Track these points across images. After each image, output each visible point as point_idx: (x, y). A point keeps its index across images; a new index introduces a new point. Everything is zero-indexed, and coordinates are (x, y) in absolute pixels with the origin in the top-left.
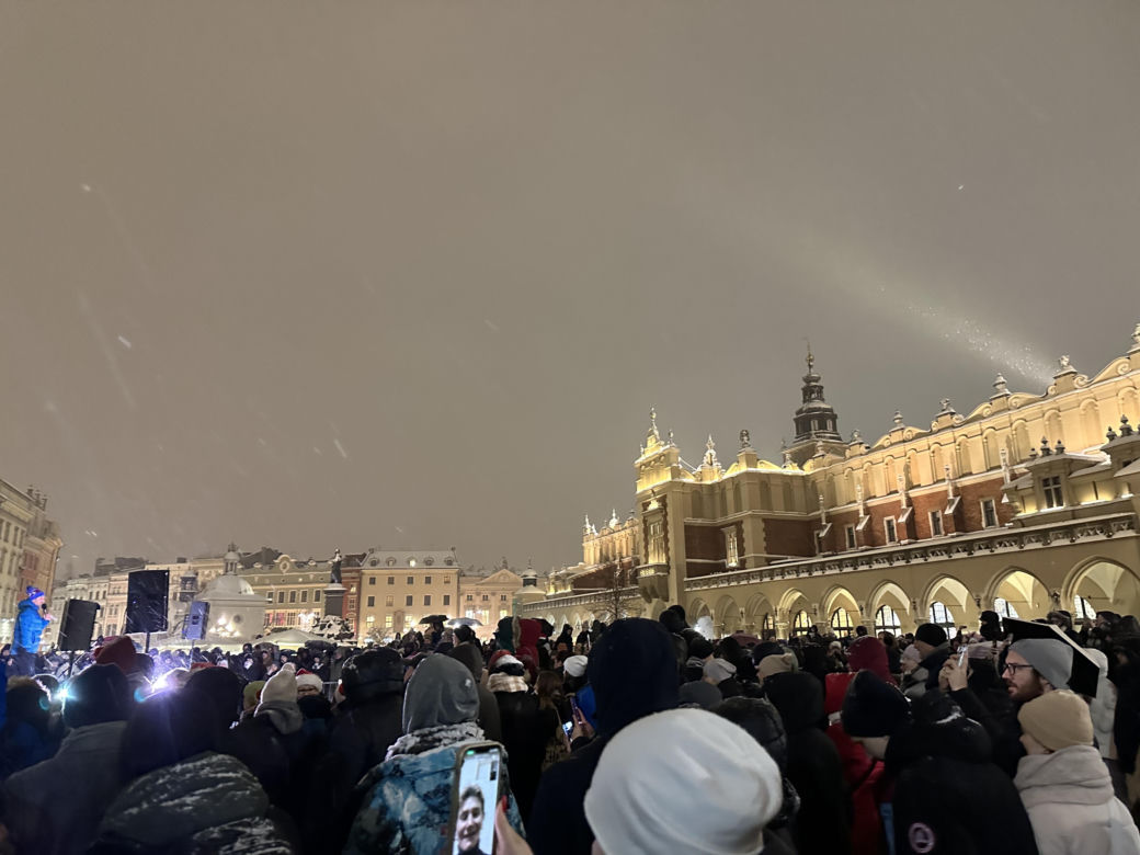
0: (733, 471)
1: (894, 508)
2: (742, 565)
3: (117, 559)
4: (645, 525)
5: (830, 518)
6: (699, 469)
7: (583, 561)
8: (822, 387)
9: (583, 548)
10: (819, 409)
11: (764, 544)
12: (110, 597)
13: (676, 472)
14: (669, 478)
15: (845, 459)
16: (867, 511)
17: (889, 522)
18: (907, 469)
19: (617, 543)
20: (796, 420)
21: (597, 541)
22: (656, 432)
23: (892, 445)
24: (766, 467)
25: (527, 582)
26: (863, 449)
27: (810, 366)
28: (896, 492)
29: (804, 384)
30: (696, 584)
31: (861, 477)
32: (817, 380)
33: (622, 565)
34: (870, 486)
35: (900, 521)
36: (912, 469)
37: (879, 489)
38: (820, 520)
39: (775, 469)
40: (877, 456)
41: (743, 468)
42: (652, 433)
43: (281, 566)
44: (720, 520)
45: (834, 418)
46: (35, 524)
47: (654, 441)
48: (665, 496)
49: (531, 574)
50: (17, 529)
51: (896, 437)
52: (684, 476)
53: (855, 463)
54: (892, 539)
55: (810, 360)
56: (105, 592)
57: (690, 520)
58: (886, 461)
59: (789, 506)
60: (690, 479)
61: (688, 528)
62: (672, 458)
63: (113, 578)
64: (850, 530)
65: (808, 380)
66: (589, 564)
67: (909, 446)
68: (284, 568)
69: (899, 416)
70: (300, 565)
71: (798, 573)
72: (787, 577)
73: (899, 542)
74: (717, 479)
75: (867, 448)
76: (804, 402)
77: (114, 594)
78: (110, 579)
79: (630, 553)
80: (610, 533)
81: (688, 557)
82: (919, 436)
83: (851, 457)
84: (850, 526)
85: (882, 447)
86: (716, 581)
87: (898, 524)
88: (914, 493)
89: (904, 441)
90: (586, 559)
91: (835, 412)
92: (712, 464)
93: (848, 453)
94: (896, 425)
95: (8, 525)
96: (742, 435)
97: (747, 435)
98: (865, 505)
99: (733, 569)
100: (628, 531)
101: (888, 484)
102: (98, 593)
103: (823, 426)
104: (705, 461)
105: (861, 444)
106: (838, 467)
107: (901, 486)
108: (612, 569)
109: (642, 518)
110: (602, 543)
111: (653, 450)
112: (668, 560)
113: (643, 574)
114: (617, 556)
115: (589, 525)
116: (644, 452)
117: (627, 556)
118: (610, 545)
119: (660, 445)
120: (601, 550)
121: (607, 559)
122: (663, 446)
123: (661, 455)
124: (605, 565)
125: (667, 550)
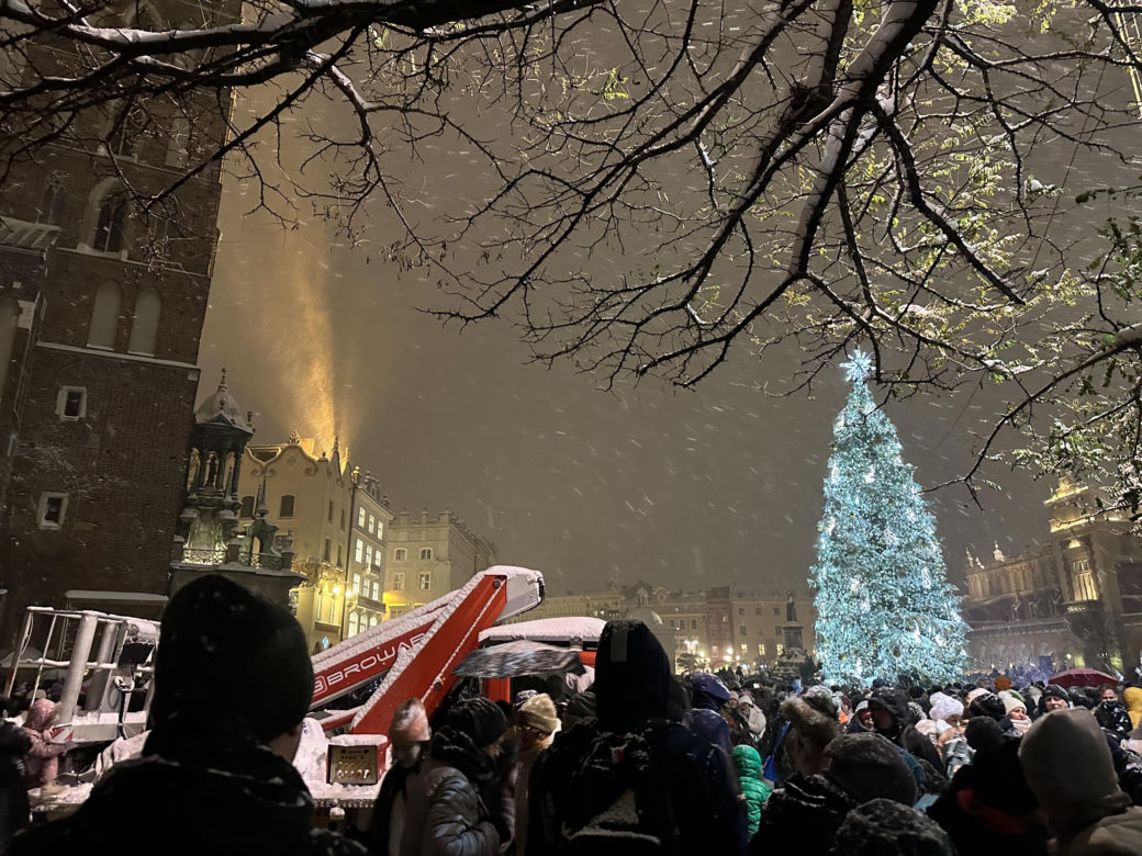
4: (1066, 564)
7: (968, 594)
9: (967, 581)
14: (1092, 519)
19: (1011, 576)
21: (985, 573)
33: (1021, 597)
43: (659, 597)
47: (1067, 482)
48: (1090, 536)
57: (1120, 557)
60: (1115, 520)
61: (1120, 566)
66: (979, 596)
68: (662, 598)
70: (675, 596)
79: (1031, 586)
80: (1001, 566)
81: (1122, 594)
90: (972, 591)
100: (1024, 564)
108: (1007, 602)
109: (1061, 556)
110: (990, 577)
111: (1066, 491)
112: (1100, 596)
113: (1071, 609)
114: (1014, 589)
115: (971, 559)
116: (1055, 493)
117: (1026, 589)
118: (1003, 579)
119: (1075, 486)
120: (990, 583)
121: (1001, 592)
122: (1080, 487)
123: (1077, 496)
124: (999, 598)
125: (1098, 587)
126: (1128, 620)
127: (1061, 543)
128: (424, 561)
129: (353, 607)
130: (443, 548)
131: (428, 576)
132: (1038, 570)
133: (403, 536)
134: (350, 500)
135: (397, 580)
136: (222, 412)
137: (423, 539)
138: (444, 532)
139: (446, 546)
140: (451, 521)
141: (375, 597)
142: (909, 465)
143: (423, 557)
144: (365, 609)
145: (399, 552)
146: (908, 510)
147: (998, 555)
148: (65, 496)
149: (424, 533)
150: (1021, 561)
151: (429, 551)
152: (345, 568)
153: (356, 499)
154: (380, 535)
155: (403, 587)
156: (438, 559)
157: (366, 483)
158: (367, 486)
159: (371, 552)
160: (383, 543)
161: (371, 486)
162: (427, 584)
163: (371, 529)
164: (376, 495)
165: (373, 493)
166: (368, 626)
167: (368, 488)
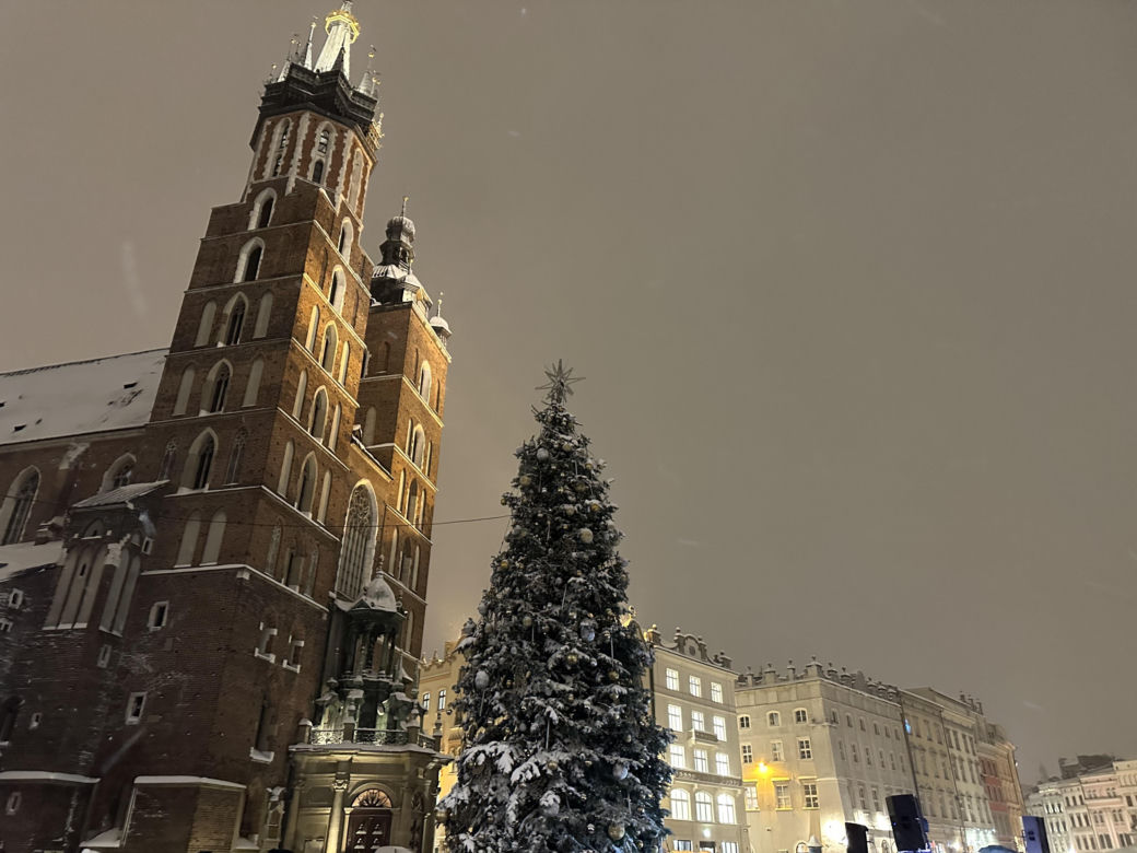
3: (1081, 758)
12: (1087, 802)
46: (979, 728)
50: (964, 736)
56: (1080, 797)
63: (1084, 779)
77: (1091, 798)
78: (1081, 782)
95: (955, 733)
102: (1074, 798)
128: (801, 724)
130: (817, 708)
131: (807, 742)
133: (772, 696)
135: (775, 749)
136: (364, 598)
137: (794, 697)
138: (815, 688)
139: (821, 705)
140: (822, 673)
141: (723, 770)
143: (799, 720)
145: (771, 715)
148: (144, 694)
149: (793, 691)
151: (803, 712)
154: (718, 697)
155: (782, 757)
156: (814, 721)
157: (676, 641)
158: (675, 645)
159: (702, 719)
160: (727, 708)
161: (684, 644)
162: (808, 752)
163: (696, 691)
164: (698, 653)
165: (692, 652)
166: (715, 805)
167: (679, 646)
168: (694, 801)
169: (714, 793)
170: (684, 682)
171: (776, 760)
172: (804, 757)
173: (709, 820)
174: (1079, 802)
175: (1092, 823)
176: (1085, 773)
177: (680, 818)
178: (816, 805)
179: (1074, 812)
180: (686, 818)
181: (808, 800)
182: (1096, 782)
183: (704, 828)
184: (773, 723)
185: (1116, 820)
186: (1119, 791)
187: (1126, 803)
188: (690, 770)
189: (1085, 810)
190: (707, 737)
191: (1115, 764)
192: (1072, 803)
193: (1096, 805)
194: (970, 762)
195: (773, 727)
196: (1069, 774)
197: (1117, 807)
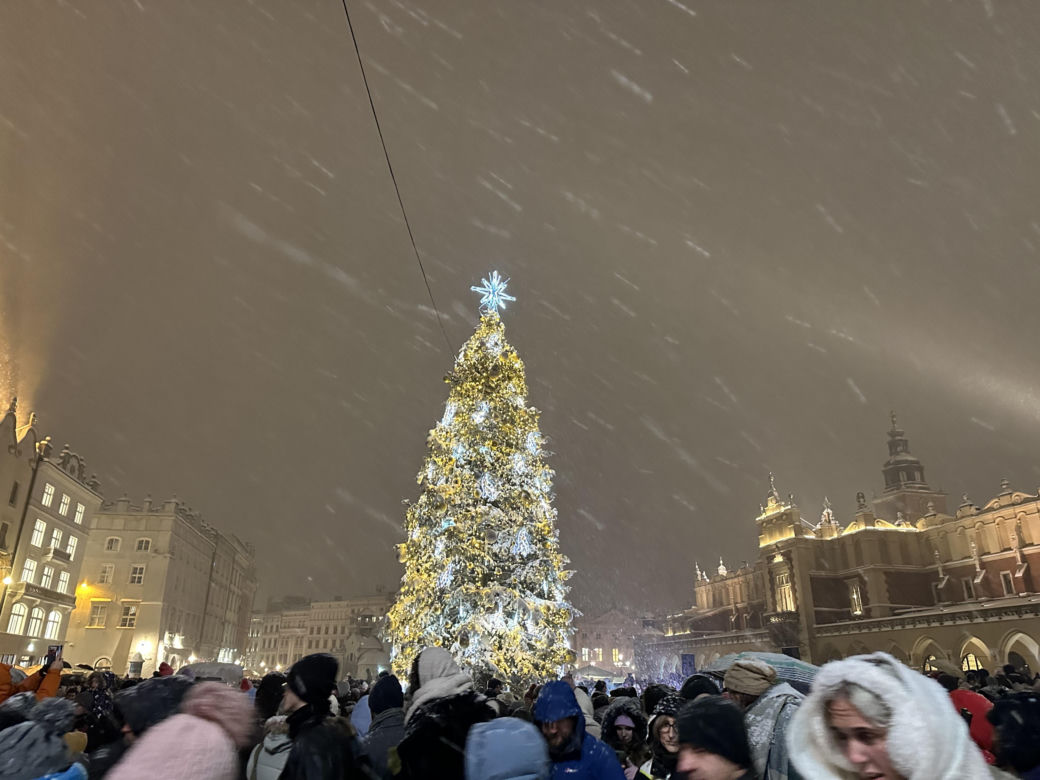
0: (851, 530)
1: (1010, 563)
2: (867, 613)
3: (287, 598)
4: (771, 576)
5: (947, 571)
6: (818, 527)
7: (695, 605)
8: (906, 441)
9: (695, 593)
10: (906, 461)
11: (887, 595)
12: (281, 630)
13: (799, 530)
14: (793, 535)
15: (957, 519)
16: (983, 565)
17: (1005, 576)
18: (1019, 529)
19: (731, 588)
20: (884, 471)
21: (709, 587)
22: (776, 494)
23: (1001, 507)
24: (883, 526)
25: (646, 623)
26: (973, 510)
27: (894, 422)
28: (1010, 549)
29: (889, 438)
30: (827, 630)
31: (974, 535)
32: (901, 434)
33: (737, 609)
34: (983, 542)
35: (1017, 575)
36: (1024, 531)
37: (993, 546)
38: (937, 572)
39: (891, 527)
40: (989, 516)
41: (862, 527)
42: (771, 494)
44: (842, 573)
45: (921, 469)
47: (774, 502)
48: (790, 551)
49: (649, 616)
51: (1005, 501)
52: (806, 533)
53: (967, 522)
54: (1010, 591)
55: (893, 417)
57: (814, 572)
58: (997, 521)
59: (907, 560)
60: (812, 536)
61: (813, 579)
62: (794, 518)
63: (286, 613)
64: (967, 583)
65: (893, 434)
66: (703, 608)
67: (1018, 509)
69: (1006, 482)
71: (929, 623)
72: (918, 626)
73: (1018, 594)
74: (835, 536)
75: (977, 509)
76: (891, 454)
77: (285, 627)
78: (282, 616)
79: (745, 599)
80: (723, 580)
81: (815, 606)
82: (1026, 501)
83: (963, 517)
84: (966, 579)
85: (991, 509)
86: (847, 627)
87: (1015, 579)
88: (1028, 551)
89: (1013, 505)
90: (699, 603)
91: (922, 464)
92: (829, 522)
93: (959, 514)
94: (1003, 490)
96: (858, 497)
97: (863, 497)
98: (980, 560)
99: (859, 617)
100: (741, 579)
101: (1001, 541)
102: (272, 627)
103: (911, 478)
104: (823, 519)
105: (971, 505)
106: (950, 525)
107: (1014, 544)
108: (728, 613)
109: (767, 570)
110: (714, 589)
111: (773, 510)
112: (797, 608)
113: (773, 620)
114: (732, 601)
115: (699, 572)
116: (764, 511)
117: (742, 602)
118: (723, 590)
119: (781, 505)
120: (714, 596)
121: (722, 604)
122: (784, 506)
123: (783, 514)
124: (720, 609)
125: (795, 599)
126: (819, 630)
127: (768, 558)
128: (140, 553)
129: (18, 597)
130: (164, 540)
131: (142, 569)
132: (752, 583)
133: (119, 523)
134: (31, 473)
135: (105, 572)
137: (142, 528)
138: (168, 522)
139: (168, 537)
140: (179, 510)
141: (62, 589)
142: (533, 408)
143: (140, 548)
144: (39, 600)
145: (111, 541)
146: (517, 456)
147: (722, 570)
149: (144, 522)
150: (738, 576)
151: (147, 542)
152: (11, 551)
153: (39, 473)
154: (78, 519)
155: (110, 580)
156: (156, 551)
157: (61, 458)
158: (61, 461)
159: (60, 536)
160: (83, 529)
161: (68, 462)
162: (140, 578)
163: (63, 510)
164: (77, 472)
165: (72, 471)
166: (46, 621)
167: (63, 463)
168: (30, 617)
169: (48, 610)
170: (57, 501)
171: (102, 582)
172: (133, 582)
173: (35, 635)
174: (274, 630)
175: (279, 645)
176: (288, 608)
177: (12, 632)
178: (132, 625)
179: (267, 637)
180: (17, 633)
181: (125, 620)
182: (294, 615)
183: (29, 644)
184: (109, 548)
185: (296, 644)
186: (307, 624)
187: (308, 632)
188: (36, 584)
189: (277, 636)
190: (61, 554)
191: (312, 604)
192: (268, 631)
193: (285, 633)
194: (238, 595)
195: (110, 552)
196: (273, 609)
197: (300, 634)
